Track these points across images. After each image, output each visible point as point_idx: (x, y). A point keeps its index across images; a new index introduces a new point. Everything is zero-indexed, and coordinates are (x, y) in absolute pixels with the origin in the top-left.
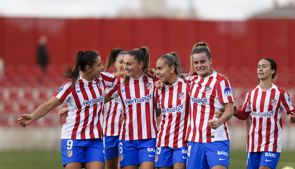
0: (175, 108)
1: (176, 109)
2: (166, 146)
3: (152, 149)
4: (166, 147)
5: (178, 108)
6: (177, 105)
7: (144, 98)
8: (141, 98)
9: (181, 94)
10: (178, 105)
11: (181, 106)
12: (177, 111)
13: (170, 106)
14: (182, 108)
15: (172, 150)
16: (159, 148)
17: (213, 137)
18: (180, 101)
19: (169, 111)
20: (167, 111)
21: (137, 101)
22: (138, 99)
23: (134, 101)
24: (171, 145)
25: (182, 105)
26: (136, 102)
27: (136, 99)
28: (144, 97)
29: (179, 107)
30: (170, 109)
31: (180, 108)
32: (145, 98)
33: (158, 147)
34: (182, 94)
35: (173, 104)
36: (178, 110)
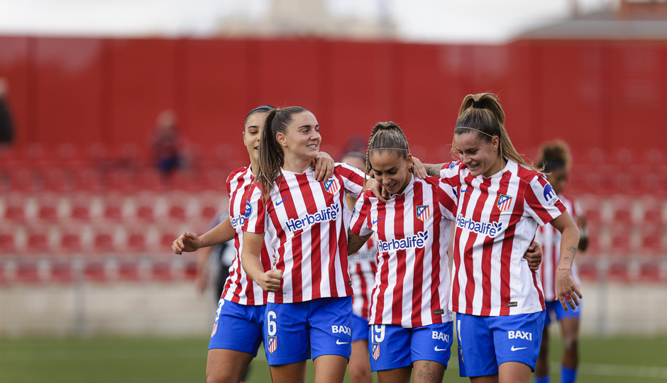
0: (412, 239)
1: (414, 240)
2: (396, 322)
3: (341, 327)
4: (396, 324)
5: (417, 239)
6: (416, 233)
7: (326, 211)
8: (319, 212)
9: (422, 209)
10: (418, 233)
11: (423, 233)
12: (416, 246)
13: (399, 234)
14: (425, 239)
15: (410, 332)
16: (379, 327)
17: (515, 304)
18: (422, 223)
19: (397, 245)
20: (392, 245)
21: (311, 220)
22: (314, 216)
23: (306, 221)
24: (406, 321)
25: (426, 233)
26: (309, 222)
27: (309, 216)
28: (326, 208)
29: (421, 237)
30: (399, 241)
31: (423, 238)
32: (328, 213)
33: (376, 326)
34: (425, 207)
35: (406, 231)
36: (418, 243)
